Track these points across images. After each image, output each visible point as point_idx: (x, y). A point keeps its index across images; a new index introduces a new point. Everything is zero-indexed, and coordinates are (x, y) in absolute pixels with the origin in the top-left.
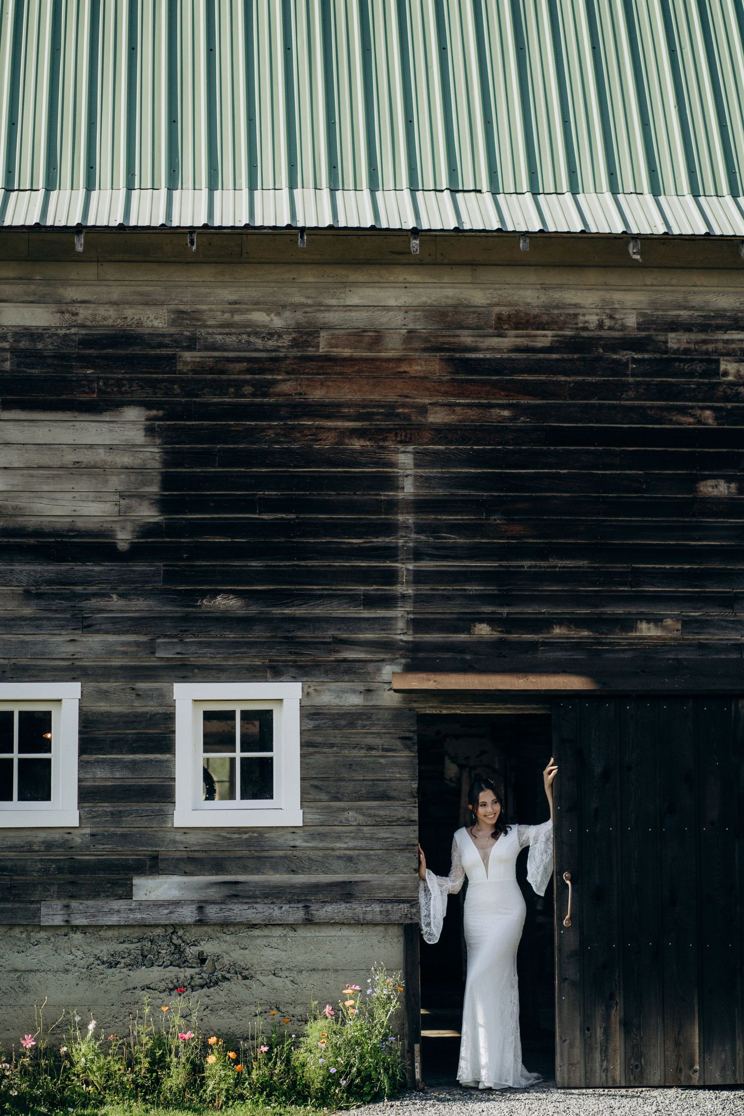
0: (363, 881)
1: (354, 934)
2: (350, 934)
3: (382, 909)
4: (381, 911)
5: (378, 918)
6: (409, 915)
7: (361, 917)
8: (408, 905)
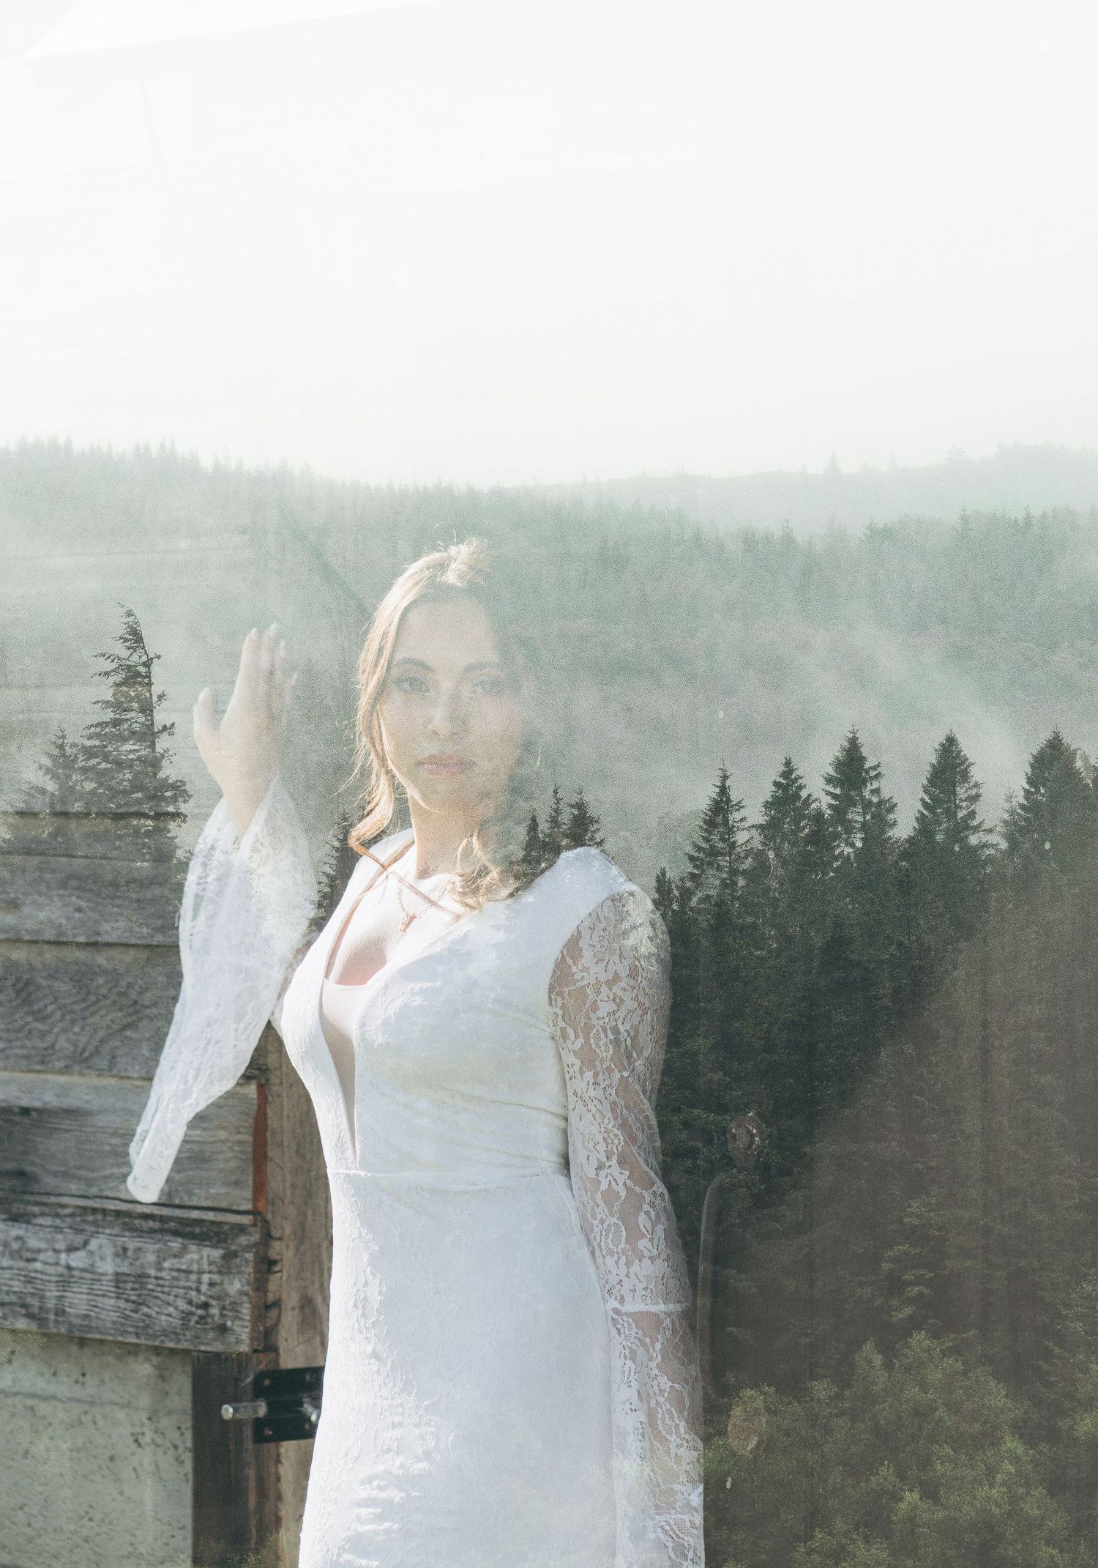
0: (69, 1112)
1: (52, 1389)
2: (41, 1385)
3: (124, 1269)
4: (119, 1279)
5: (110, 1310)
6: (215, 1311)
7: (52, 1293)
8: (216, 1254)
